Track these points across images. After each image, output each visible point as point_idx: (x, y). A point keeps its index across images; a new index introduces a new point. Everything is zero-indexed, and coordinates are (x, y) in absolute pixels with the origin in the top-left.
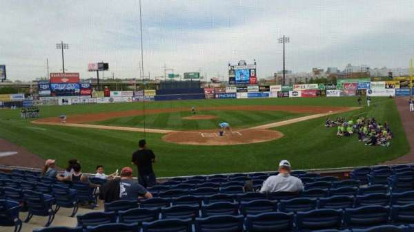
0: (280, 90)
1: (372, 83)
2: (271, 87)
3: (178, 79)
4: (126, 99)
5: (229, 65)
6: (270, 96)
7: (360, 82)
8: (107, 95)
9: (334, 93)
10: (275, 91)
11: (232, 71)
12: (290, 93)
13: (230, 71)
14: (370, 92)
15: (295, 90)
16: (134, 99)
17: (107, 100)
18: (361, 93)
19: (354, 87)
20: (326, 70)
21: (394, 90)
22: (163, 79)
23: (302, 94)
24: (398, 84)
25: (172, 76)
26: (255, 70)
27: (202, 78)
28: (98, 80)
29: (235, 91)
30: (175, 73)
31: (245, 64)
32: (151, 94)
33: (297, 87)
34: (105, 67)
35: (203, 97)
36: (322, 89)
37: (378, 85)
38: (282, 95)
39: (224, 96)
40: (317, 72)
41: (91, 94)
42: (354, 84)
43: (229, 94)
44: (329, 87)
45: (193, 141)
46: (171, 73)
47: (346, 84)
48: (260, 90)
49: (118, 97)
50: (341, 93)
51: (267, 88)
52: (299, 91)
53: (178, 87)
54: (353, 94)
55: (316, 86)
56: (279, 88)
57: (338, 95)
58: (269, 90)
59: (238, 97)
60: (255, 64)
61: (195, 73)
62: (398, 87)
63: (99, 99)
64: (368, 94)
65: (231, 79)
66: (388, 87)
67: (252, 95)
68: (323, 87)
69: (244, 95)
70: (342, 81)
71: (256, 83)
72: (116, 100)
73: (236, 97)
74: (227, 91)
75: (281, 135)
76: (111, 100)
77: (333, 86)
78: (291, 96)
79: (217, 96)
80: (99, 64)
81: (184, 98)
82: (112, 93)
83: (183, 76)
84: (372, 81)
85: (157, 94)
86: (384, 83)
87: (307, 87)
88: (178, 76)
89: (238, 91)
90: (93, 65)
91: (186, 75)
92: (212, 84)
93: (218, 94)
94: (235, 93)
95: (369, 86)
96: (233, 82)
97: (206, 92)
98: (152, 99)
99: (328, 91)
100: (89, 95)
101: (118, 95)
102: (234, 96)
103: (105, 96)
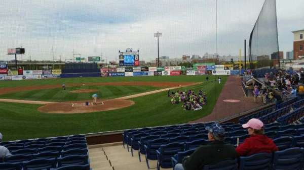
0: (156, 70)
1: (215, 66)
2: (149, 68)
3: (84, 61)
4: (36, 77)
5: (119, 51)
6: (149, 75)
7: (208, 65)
8: (21, 73)
9: (191, 73)
10: (152, 71)
11: (121, 56)
12: (163, 72)
13: (120, 56)
14: (215, 72)
15: (166, 70)
16: (43, 76)
17: (20, 78)
18: (208, 72)
19: (204, 69)
20: (191, 57)
21: (230, 71)
22: (72, 61)
23: (171, 73)
24: (232, 66)
25: (79, 59)
26: (138, 55)
27: (103, 61)
28: (16, 61)
29: (123, 71)
30: (82, 57)
31: (131, 51)
32: (58, 72)
33: (168, 68)
34: (22, 51)
35: (100, 75)
36: (183, 70)
37: (220, 67)
38: (157, 73)
39: (116, 74)
40: (184, 58)
41: (7, 73)
42: (204, 67)
43: (119, 73)
44: (188, 68)
46: (78, 56)
47: (199, 67)
48: (142, 71)
49: (30, 75)
50: (196, 73)
51: (147, 69)
52: (168, 71)
53: (84, 68)
54: (203, 73)
55: (180, 68)
56: (155, 69)
57: (194, 74)
58: (148, 70)
59: (126, 75)
60: (138, 51)
61: (97, 57)
62: (232, 69)
63: (14, 76)
64: (213, 74)
65: (120, 62)
66: (226, 68)
67: (136, 74)
68: (184, 68)
69: (130, 74)
70: (197, 65)
71: (138, 65)
72: (27, 77)
73: (124, 75)
74: (118, 71)
75: (133, 103)
76: (24, 77)
77: (191, 68)
78: (163, 74)
79: (110, 74)
80: (17, 49)
81: (84, 76)
82: (25, 72)
83: (88, 60)
84: (216, 64)
85: (62, 73)
86: (223, 66)
87: (174, 68)
88: (83, 59)
89: (126, 71)
90: (12, 50)
91: (90, 59)
93: (111, 73)
94: (124, 73)
95: (214, 68)
96: (122, 64)
97: (102, 71)
98: (58, 76)
99: (187, 71)
100: (5, 73)
101: (29, 74)
102: (123, 74)
103: (19, 74)
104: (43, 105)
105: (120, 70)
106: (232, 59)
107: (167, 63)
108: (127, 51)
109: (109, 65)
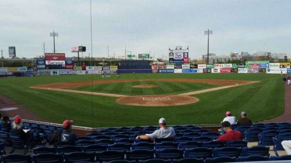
0: (205, 68)
1: (270, 64)
2: (198, 65)
3: (134, 58)
4: (97, 72)
5: (170, 49)
6: (198, 72)
7: (262, 63)
8: (84, 69)
9: (244, 71)
10: (201, 69)
11: (171, 54)
12: (212, 69)
14: (269, 70)
15: (216, 67)
16: (102, 72)
17: (84, 72)
18: (262, 71)
19: (257, 67)
20: (240, 54)
21: (286, 69)
22: (124, 58)
23: (221, 71)
24: (288, 65)
25: (130, 56)
26: (188, 53)
27: (151, 58)
28: (79, 58)
29: (173, 68)
30: (132, 55)
31: (181, 49)
32: (115, 68)
33: (218, 66)
34: (84, 49)
35: (151, 72)
36: (235, 67)
37: (275, 66)
39: (165, 71)
40: (233, 55)
41: (73, 68)
42: (258, 65)
43: (169, 70)
44: (240, 66)
45: (135, 103)
46: (129, 54)
47: (252, 65)
48: (191, 68)
50: (248, 71)
51: (196, 66)
52: (218, 69)
53: (134, 64)
54: (257, 71)
55: (231, 65)
56: (205, 66)
57: (246, 72)
58: (197, 68)
59: (175, 72)
60: (188, 49)
61: (146, 55)
62: (289, 67)
63: (79, 72)
64: (267, 72)
65: (170, 59)
66: (282, 67)
67: (185, 71)
68: (235, 66)
69: (179, 71)
70: (249, 62)
71: (188, 62)
72: (90, 73)
74: (168, 68)
75: (197, 100)
76: (87, 72)
77: (243, 66)
78: (212, 72)
79: (160, 71)
80: (79, 47)
81: (137, 72)
83: (138, 57)
84: (270, 62)
85: (118, 69)
86: (279, 64)
87: (224, 66)
88: (134, 56)
89: (175, 68)
90: (75, 48)
91: (140, 56)
92: (158, 63)
93: (161, 70)
94: (173, 69)
95: (268, 66)
96: (172, 61)
97: (153, 68)
98: (115, 72)
99: (239, 69)
100: (71, 68)
101: (91, 69)
102: (172, 71)
103: (83, 70)
104: (118, 98)
105: (169, 67)
106: (286, 57)
107: (214, 60)
108: (176, 49)
109: (156, 62)
